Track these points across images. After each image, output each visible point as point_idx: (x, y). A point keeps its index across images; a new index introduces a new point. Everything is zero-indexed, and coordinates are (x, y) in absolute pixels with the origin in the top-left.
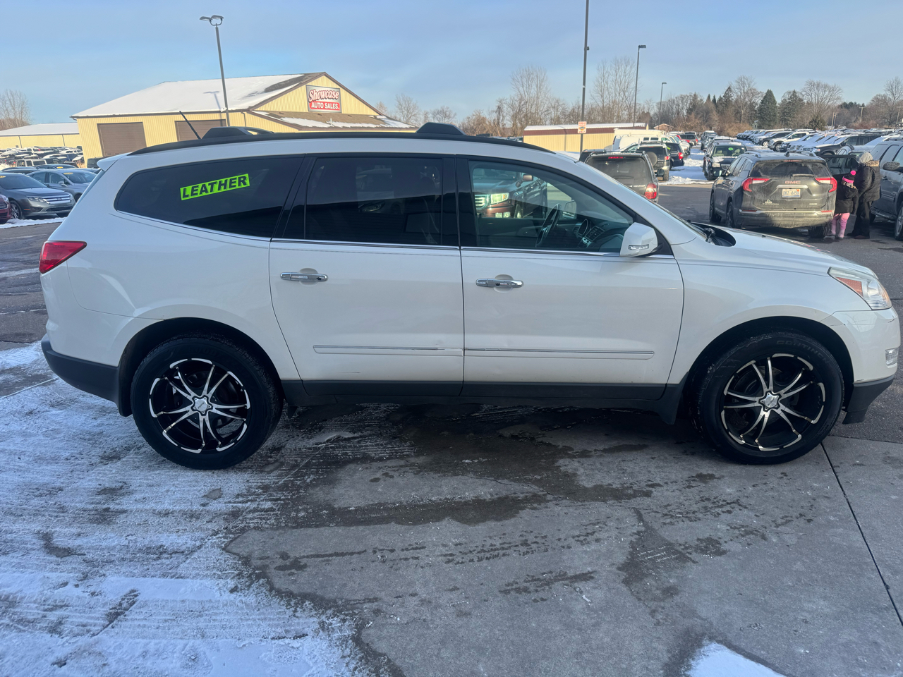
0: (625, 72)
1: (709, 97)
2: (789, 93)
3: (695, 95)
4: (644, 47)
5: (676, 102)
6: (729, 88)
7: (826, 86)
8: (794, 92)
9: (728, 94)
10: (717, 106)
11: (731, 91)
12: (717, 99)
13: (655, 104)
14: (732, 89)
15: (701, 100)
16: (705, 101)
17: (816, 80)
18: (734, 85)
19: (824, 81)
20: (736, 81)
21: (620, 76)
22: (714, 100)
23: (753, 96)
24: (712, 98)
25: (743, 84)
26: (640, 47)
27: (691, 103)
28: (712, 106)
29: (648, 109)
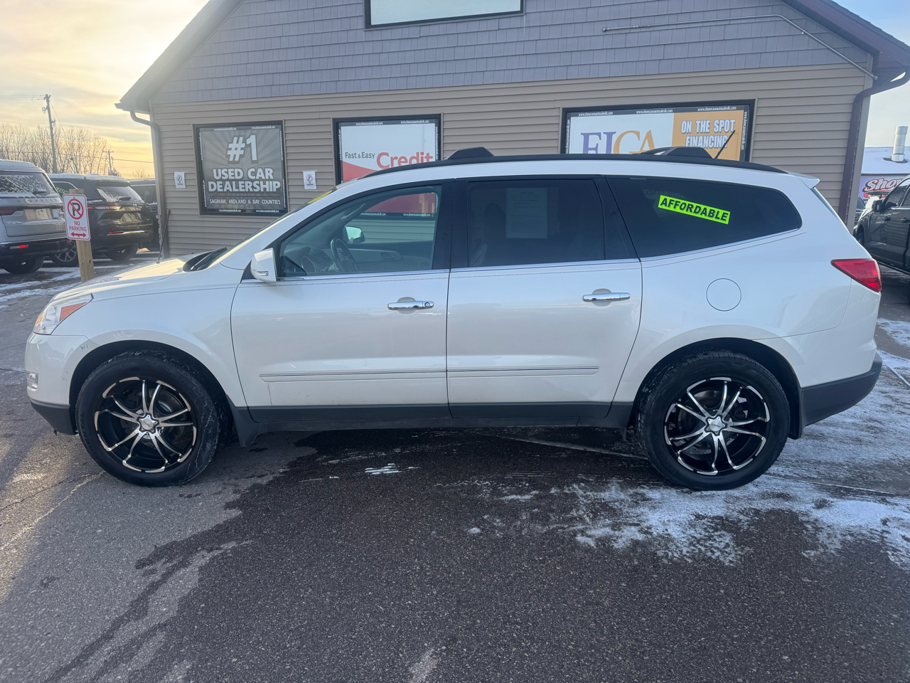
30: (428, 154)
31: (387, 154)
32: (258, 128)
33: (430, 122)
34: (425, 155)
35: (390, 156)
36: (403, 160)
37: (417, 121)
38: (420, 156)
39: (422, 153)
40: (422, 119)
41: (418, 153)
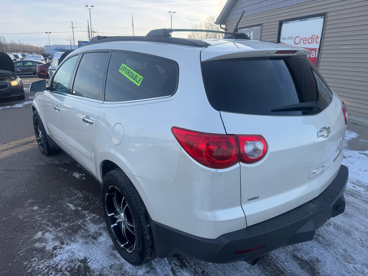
30: (317, 36)
31: (299, 37)
32: (254, 28)
33: (321, 18)
34: (316, 36)
35: (300, 38)
36: (305, 40)
37: (315, 18)
38: (313, 37)
39: (315, 36)
40: (317, 16)
41: (312, 36)
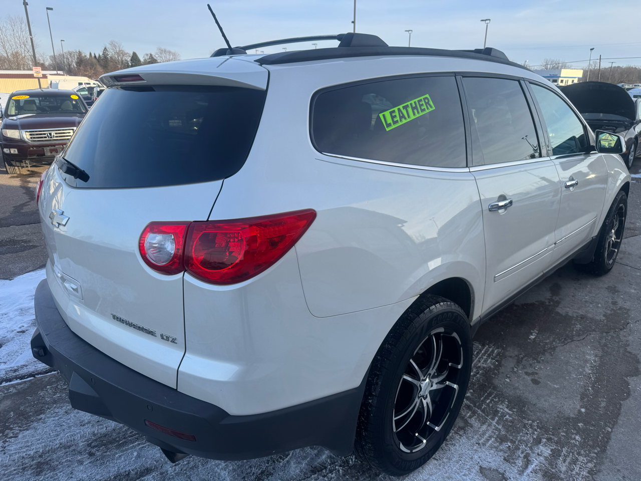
0: (21, 29)
1: (91, 54)
2: (147, 55)
3: (79, 52)
4: (51, 9)
5: (65, 56)
6: (105, 48)
7: (170, 52)
8: (151, 55)
9: (105, 52)
10: (98, 61)
11: (107, 50)
12: (97, 56)
13: (48, 57)
14: (107, 48)
15: (86, 56)
16: (88, 56)
17: (163, 48)
18: (109, 47)
19: (168, 49)
20: (109, 44)
21: (18, 32)
22: (95, 57)
23: (123, 55)
24: (93, 55)
25: (115, 46)
26: (47, 8)
27: (78, 58)
28: (94, 61)
29: (44, 61)
